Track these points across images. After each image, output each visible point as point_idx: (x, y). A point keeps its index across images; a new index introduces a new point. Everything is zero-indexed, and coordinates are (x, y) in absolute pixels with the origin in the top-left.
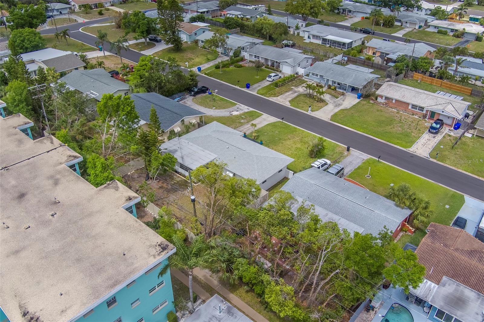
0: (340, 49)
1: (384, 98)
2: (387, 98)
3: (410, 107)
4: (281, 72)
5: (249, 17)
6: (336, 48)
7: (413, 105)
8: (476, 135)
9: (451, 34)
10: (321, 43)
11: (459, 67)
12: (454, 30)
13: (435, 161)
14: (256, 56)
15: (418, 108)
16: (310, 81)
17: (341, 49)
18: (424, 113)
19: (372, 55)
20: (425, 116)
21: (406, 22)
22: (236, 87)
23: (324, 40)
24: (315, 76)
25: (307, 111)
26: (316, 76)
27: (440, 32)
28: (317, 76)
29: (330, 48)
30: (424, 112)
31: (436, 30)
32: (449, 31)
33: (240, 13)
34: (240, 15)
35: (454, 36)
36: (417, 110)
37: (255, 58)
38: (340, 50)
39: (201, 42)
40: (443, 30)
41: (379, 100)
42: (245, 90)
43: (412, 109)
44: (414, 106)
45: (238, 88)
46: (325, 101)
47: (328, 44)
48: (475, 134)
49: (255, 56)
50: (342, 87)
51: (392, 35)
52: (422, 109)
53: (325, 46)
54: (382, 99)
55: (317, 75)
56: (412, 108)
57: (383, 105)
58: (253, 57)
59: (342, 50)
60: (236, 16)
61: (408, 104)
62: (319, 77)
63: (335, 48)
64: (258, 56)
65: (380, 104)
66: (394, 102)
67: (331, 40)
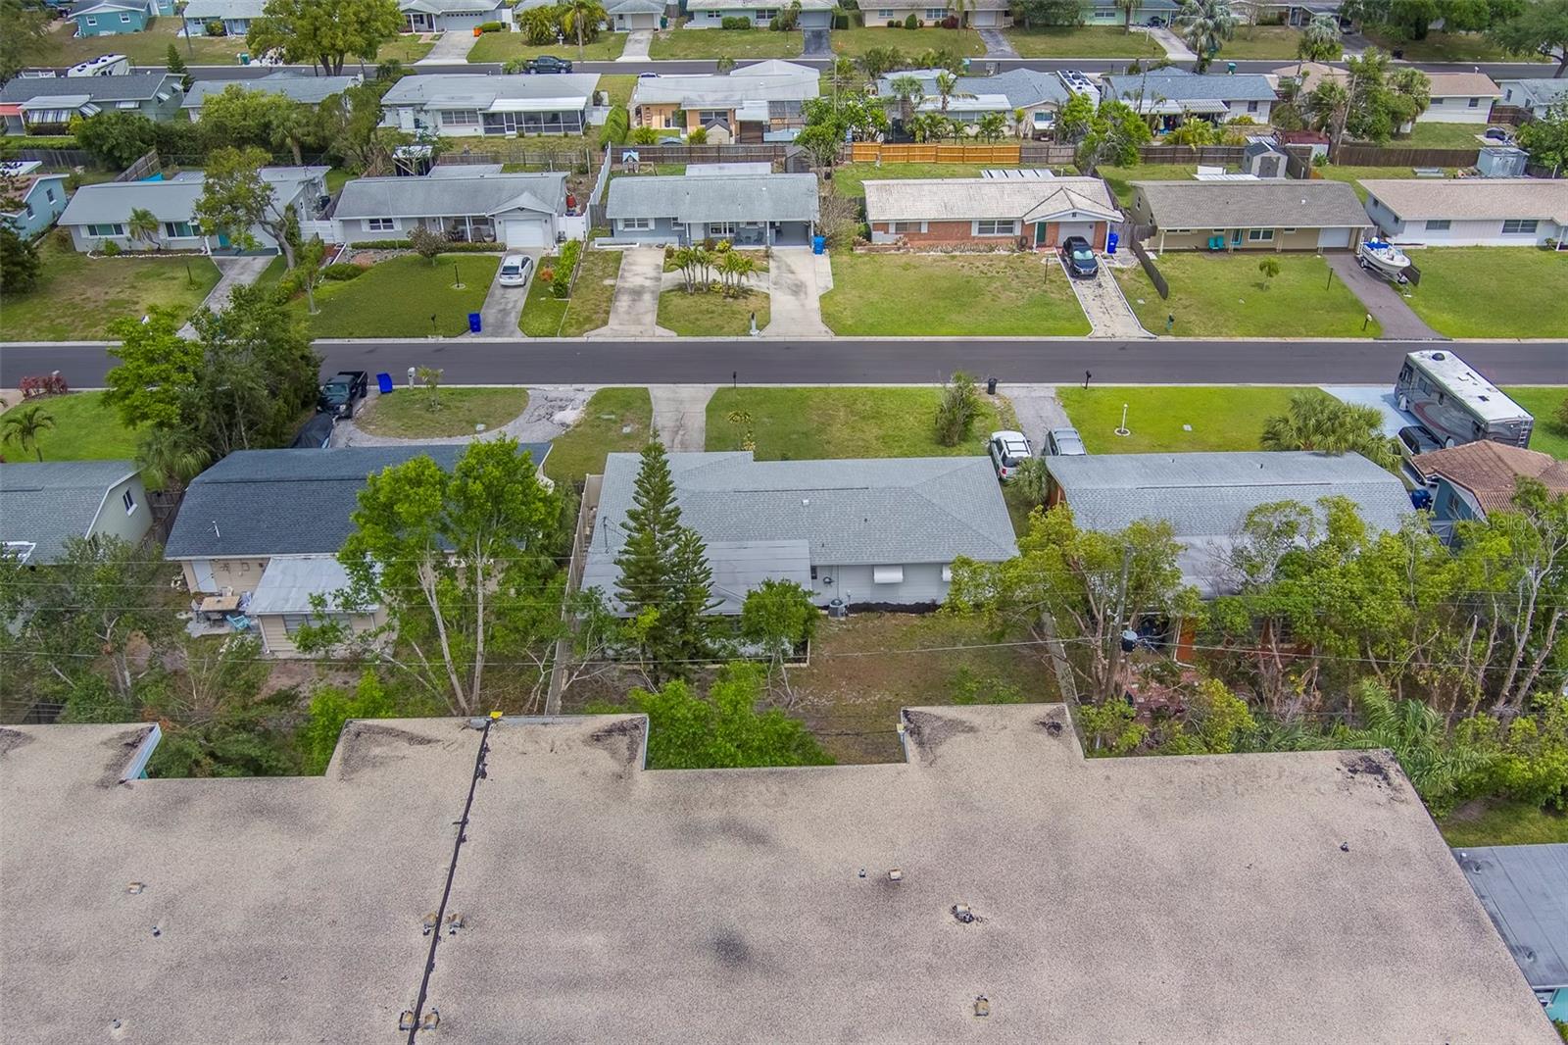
0: (557, 134)
1: (892, 229)
2: (901, 226)
3: (975, 232)
4: (504, 249)
5: (132, 105)
6: (544, 134)
7: (981, 223)
8: (1164, 251)
9: (765, 23)
10: (481, 132)
11: (949, 99)
12: (763, 11)
13: (1170, 339)
14: (377, 221)
15: (996, 226)
16: (627, 249)
17: (562, 134)
18: (1015, 238)
19: (664, 128)
20: (1023, 244)
21: (621, 17)
22: (431, 340)
23: (491, 119)
24: (636, 229)
25: (746, 332)
26: (639, 226)
27: (728, 26)
28: (646, 225)
29: (522, 140)
30: (1018, 231)
31: (716, 24)
32: (752, 17)
33: (86, 98)
34: (85, 105)
35: (774, 28)
36: (996, 234)
37: (372, 228)
38: (560, 137)
39: (85, 233)
40: (737, 16)
41: (878, 237)
42: (470, 339)
43: (982, 235)
44: (986, 225)
45: (441, 340)
46: (752, 290)
47: (511, 128)
48: (1161, 248)
49: (372, 221)
50: (744, 235)
51: (618, 60)
52: (1007, 225)
53: (503, 138)
54: (887, 232)
55: (643, 223)
56: (981, 231)
57: (899, 249)
58: (366, 228)
59: (566, 136)
60: (77, 114)
61: (969, 223)
62: (652, 226)
63: (539, 136)
64: (384, 221)
65: (886, 249)
66: (924, 230)
67: (518, 113)
